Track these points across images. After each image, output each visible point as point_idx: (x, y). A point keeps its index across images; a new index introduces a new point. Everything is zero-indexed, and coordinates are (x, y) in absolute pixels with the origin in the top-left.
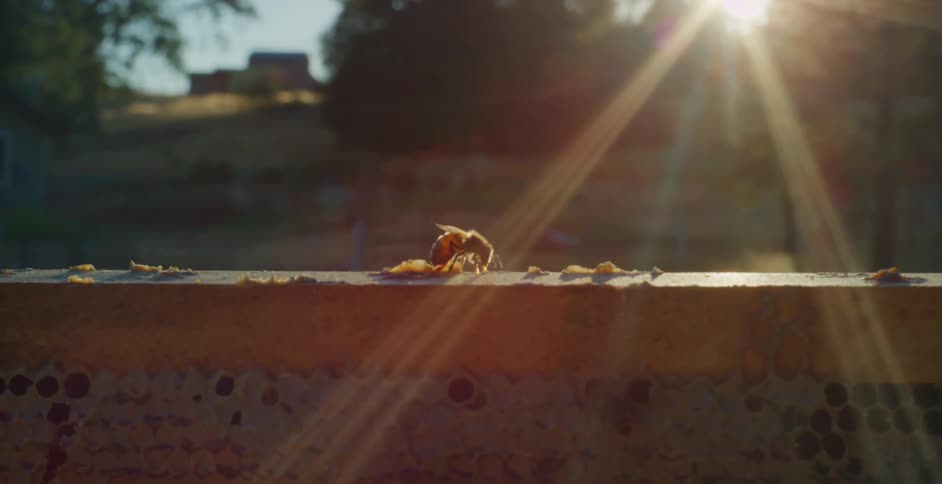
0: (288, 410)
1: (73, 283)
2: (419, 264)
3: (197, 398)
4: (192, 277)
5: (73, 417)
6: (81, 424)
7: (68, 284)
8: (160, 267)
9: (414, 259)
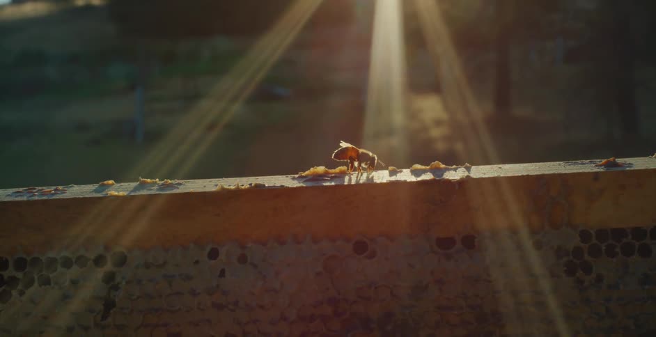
0: (255, 266)
1: (111, 196)
2: (321, 169)
3: (197, 262)
4: (182, 187)
5: (118, 279)
6: (124, 283)
7: (108, 197)
8: (157, 180)
9: (318, 166)
